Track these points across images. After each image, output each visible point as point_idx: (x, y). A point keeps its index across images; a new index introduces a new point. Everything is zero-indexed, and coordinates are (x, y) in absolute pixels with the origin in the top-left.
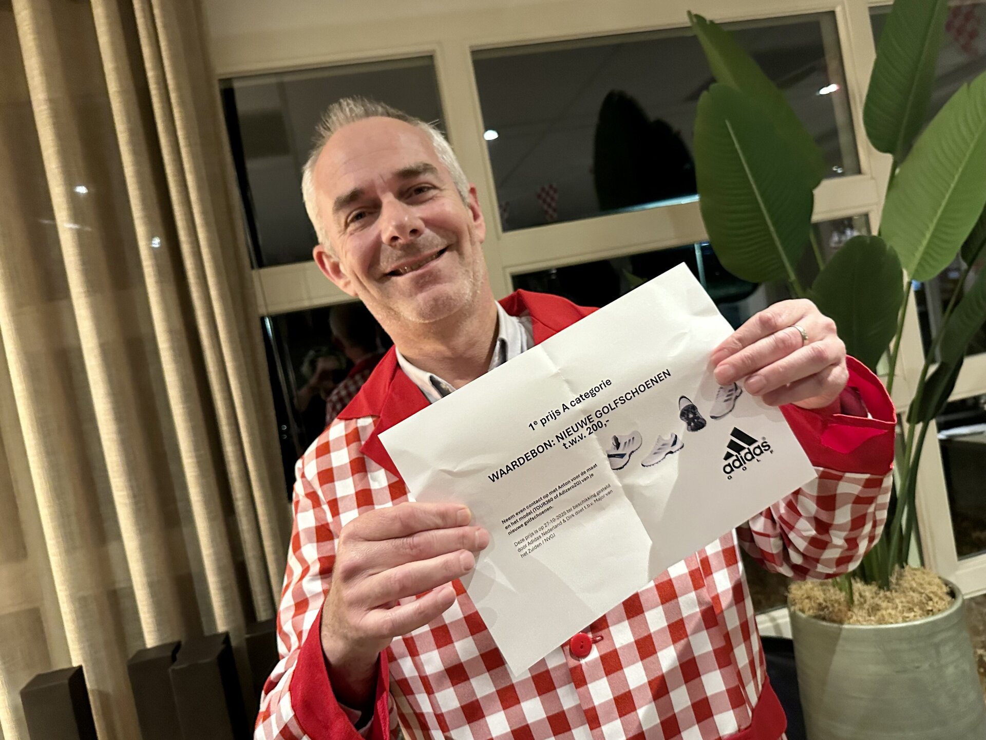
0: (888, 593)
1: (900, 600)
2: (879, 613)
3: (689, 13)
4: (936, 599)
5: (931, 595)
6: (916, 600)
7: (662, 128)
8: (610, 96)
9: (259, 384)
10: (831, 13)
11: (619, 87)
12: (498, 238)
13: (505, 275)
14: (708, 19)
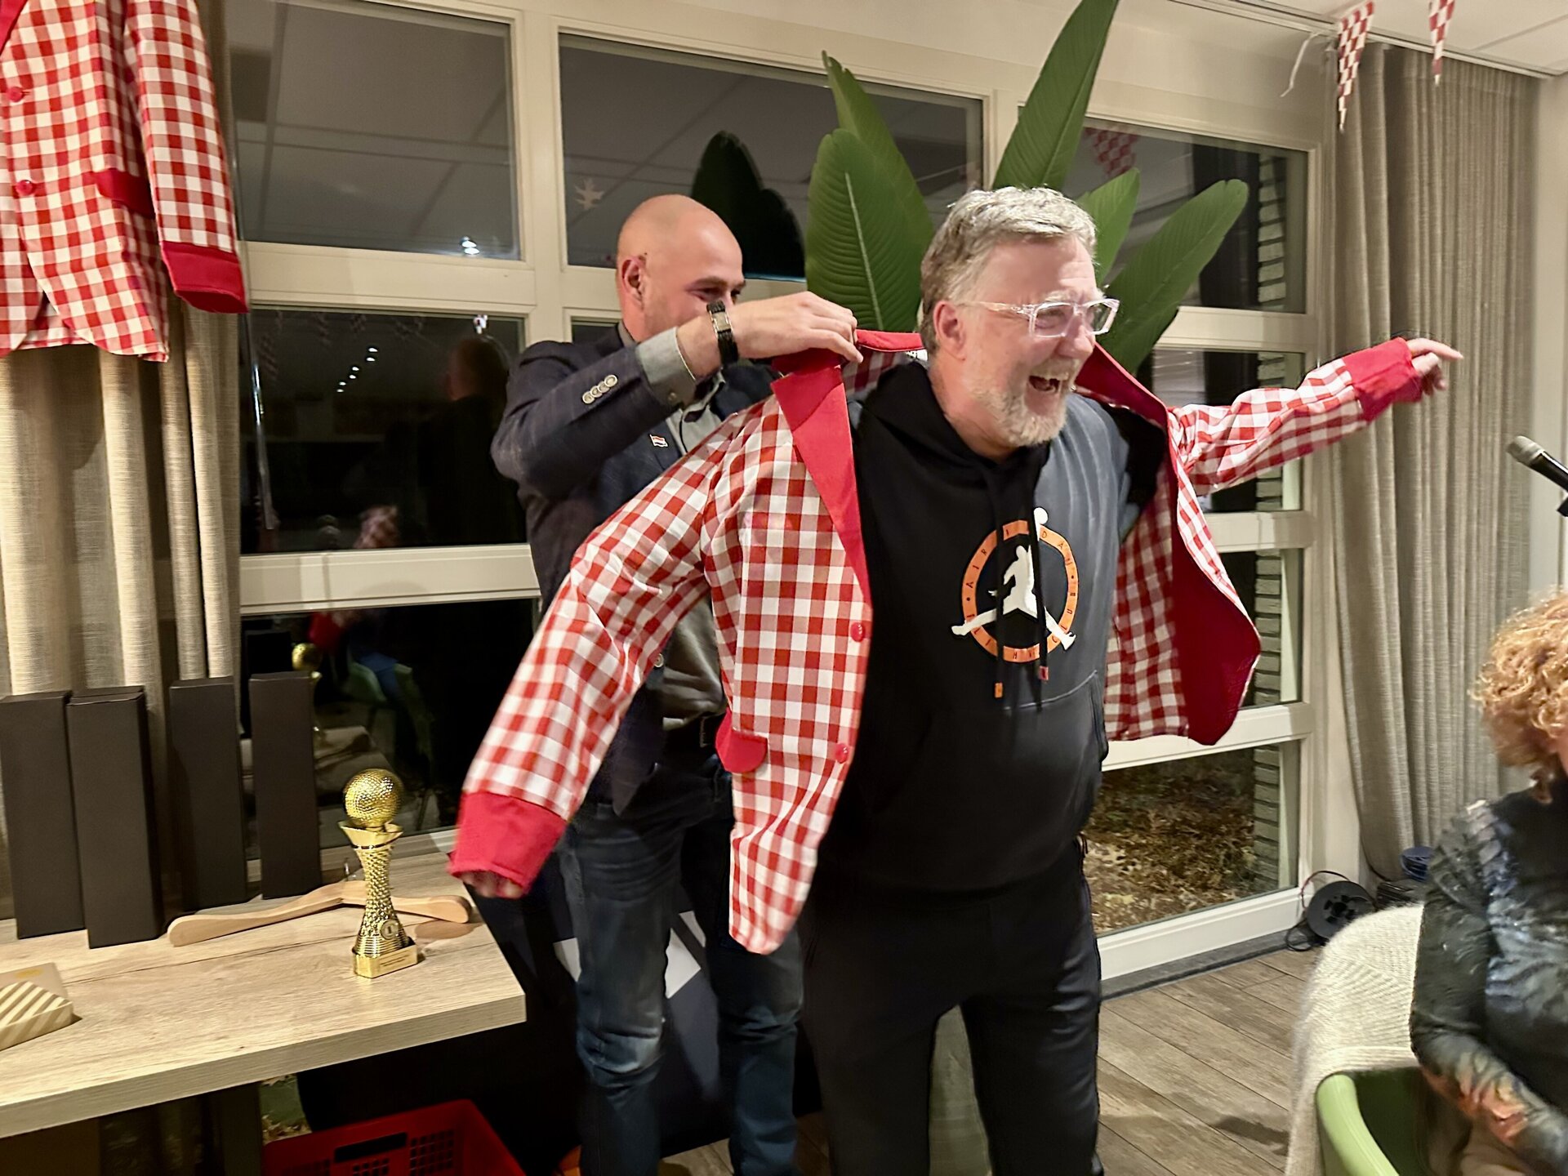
3: (824, 53)
7: (773, 201)
8: (718, 139)
9: (223, 384)
10: (980, 102)
11: (730, 130)
12: (562, 271)
13: (564, 319)
14: (844, 67)
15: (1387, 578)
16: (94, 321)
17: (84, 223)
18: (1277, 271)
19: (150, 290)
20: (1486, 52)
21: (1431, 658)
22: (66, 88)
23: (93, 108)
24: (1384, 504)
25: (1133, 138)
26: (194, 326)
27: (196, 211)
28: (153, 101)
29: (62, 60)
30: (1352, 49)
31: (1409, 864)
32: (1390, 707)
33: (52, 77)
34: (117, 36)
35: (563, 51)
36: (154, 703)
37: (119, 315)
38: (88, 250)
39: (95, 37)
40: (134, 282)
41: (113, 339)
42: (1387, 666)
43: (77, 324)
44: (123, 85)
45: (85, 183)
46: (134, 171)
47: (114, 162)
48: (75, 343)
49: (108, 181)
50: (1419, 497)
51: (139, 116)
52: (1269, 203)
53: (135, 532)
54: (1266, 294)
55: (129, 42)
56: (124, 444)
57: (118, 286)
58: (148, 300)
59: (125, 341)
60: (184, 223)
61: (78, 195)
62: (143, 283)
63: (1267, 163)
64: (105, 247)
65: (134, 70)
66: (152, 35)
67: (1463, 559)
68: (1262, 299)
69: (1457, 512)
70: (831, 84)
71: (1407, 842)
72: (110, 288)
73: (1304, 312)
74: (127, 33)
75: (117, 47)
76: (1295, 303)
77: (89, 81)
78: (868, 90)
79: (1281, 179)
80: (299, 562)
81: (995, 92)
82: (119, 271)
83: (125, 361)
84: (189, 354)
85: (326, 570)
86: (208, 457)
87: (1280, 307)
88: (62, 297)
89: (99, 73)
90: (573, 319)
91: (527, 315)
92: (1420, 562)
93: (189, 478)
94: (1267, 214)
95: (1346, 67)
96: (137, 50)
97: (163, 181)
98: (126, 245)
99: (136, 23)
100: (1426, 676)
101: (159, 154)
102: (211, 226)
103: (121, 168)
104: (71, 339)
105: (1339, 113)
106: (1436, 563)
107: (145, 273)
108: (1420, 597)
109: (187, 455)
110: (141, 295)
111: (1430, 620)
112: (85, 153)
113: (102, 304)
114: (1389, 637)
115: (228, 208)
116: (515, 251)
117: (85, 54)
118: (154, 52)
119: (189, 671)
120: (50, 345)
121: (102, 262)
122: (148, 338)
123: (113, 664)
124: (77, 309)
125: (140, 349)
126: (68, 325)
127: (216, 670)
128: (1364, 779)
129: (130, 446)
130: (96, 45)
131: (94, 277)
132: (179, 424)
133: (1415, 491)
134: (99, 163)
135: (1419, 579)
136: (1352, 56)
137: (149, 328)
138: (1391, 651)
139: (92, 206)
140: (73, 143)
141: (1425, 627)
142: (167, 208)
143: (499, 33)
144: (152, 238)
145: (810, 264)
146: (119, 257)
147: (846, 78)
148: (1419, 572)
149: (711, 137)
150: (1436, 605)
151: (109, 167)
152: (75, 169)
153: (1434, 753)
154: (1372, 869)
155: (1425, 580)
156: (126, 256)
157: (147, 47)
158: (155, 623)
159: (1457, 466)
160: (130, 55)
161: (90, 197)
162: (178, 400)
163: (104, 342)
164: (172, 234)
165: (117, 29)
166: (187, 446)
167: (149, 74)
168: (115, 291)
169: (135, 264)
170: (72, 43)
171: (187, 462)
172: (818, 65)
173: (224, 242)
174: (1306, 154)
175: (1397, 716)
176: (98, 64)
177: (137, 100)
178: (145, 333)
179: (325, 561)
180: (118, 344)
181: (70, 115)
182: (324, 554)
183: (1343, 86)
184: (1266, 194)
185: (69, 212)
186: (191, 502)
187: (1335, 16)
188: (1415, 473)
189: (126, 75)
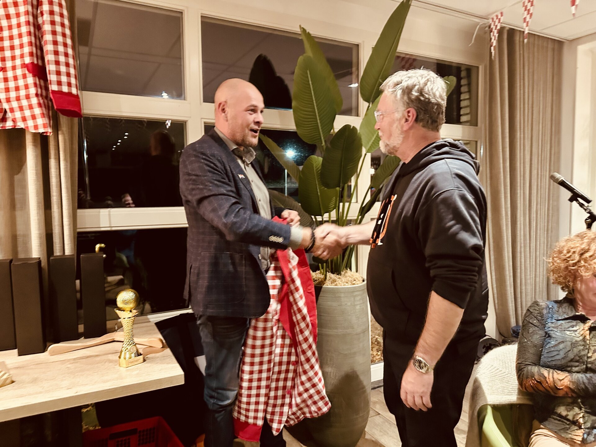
0: (340, 276)
1: (344, 279)
2: (335, 283)
3: (300, 26)
4: (357, 280)
5: (356, 279)
6: (350, 280)
7: (280, 81)
8: (260, 57)
10: (358, 45)
11: (264, 53)
12: (201, 104)
13: (201, 122)
14: (307, 31)
15: (507, 225)
16: (24, 119)
17: (21, 82)
18: (467, 110)
19: (45, 108)
20: (544, 31)
21: (523, 255)
22: (15, 32)
23: (26, 40)
24: (506, 197)
25: (414, 60)
26: (62, 123)
27: (64, 79)
28: (48, 37)
29: (14, 21)
30: (496, 29)
31: (514, 332)
32: (507, 273)
33: (10, 27)
34: (35, 13)
35: (203, 23)
36: (44, 264)
37: (34, 117)
38: (23, 93)
39: (27, 13)
40: (40, 105)
41: (31, 126)
42: (507, 258)
43: (18, 120)
44: (37, 31)
45: (22, 68)
46: (40, 63)
47: (33, 60)
48: (16, 127)
49: (30, 67)
50: (519, 195)
51: (43, 43)
52: (465, 85)
53: (37, 199)
54: (463, 119)
55: (39, 15)
56: (34, 166)
57: (34, 106)
58: (45, 112)
59: (36, 127)
60: (59, 83)
61: (19, 72)
62: (43, 105)
63: (463, 70)
64: (29, 92)
65: (41, 25)
66: (48, 13)
67: (535, 219)
68: (461, 121)
69: (533, 201)
70: (303, 37)
71: (513, 323)
72: (31, 107)
73: (477, 125)
74: (39, 12)
75: (35, 17)
76: (474, 123)
77: (24, 29)
78: (317, 40)
79: (469, 76)
80: (99, 212)
81: (364, 42)
82: (34, 101)
83: (35, 135)
84: (60, 132)
85: (109, 215)
86: (66, 171)
87: (468, 124)
88: (12, 110)
89: (28, 26)
90: (205, 123)
91: (187, 121)
92: (519, 219)
93: (59, 179)
94: (464, 89)
95: (493, 36)
96: (42, 18)
97: (51, 68)
98: (37, 91)
99: (42, 8)
100: (521, 262)
101: (50, 57)
102: (69, 85)
103: (36, 62)
104: (15, 126)
105: (491, 53)
106: (525, 220)
107: (44, 102)
108: (519, 232)
109: (58, 171)
110: (42, 110)
111: (522, 241)
112: (22, 56)
113: (27, 113)
114: (507, 247)
115: (76, 78)
116: (183, 96)
117: (23, 19)
118: (49, 19)
119: (57, 252)
120: (7, 128)
121: (28, 97)
122: (45, 126)
123: (28, 249)
124: (18, 115)
125: (41, 130)
126: (14, 121)
127: (68, 252)
128: (498, 300)
129: (36, 167)
130: (27, 16)
131: (25, 103)
132: (55, 159)
133: (517, 193)
134: (27, 60)
135: (519, 226)
136: (496, 31)
137: (45, 122)
138: (508, 252)
139: (24, 76)
140: (18, 52)
141: (521, 244)
142: (53, 77)
143: (179, 15)
144: (47, 89)
145: (294, 104)
146: (34, 95)
147: (308, 35)
148: (518, 223)
149: (257, 55)
150: (525, 235)
151: (31, 61)
152: (18, 62)
153: (524, 291)
154: (500, 333)
155: (520, 226)
156: (37, 95)
157: (46, 17)
158: (44, 234)
159: (533, 184)
160: (40, 20)
161: (24, 73)
162: (55, 150)
163: (27, 127)
164: (54, 87)
165: (35, 10)
166: (58, 167)
167: (47, 27)
168: (32, 108)
169: (40, 98)
170: (18, 15)
171: (58, 173)
172: (298, 30)
173: (74, 91)
174: (478, 68)
175: (510, 277)
176: (28, 23)
177: (42, 36)
178: (44, 124)
179: (109, 212)
180: (33, 128)
181: (17, 42)
182: (109, 209)
183: (493, 42)
184: (463, 82)
185: (16, 78)
186: (59, 188)
187: (489, 16)
188: (517, 186)
189: (38, 27)
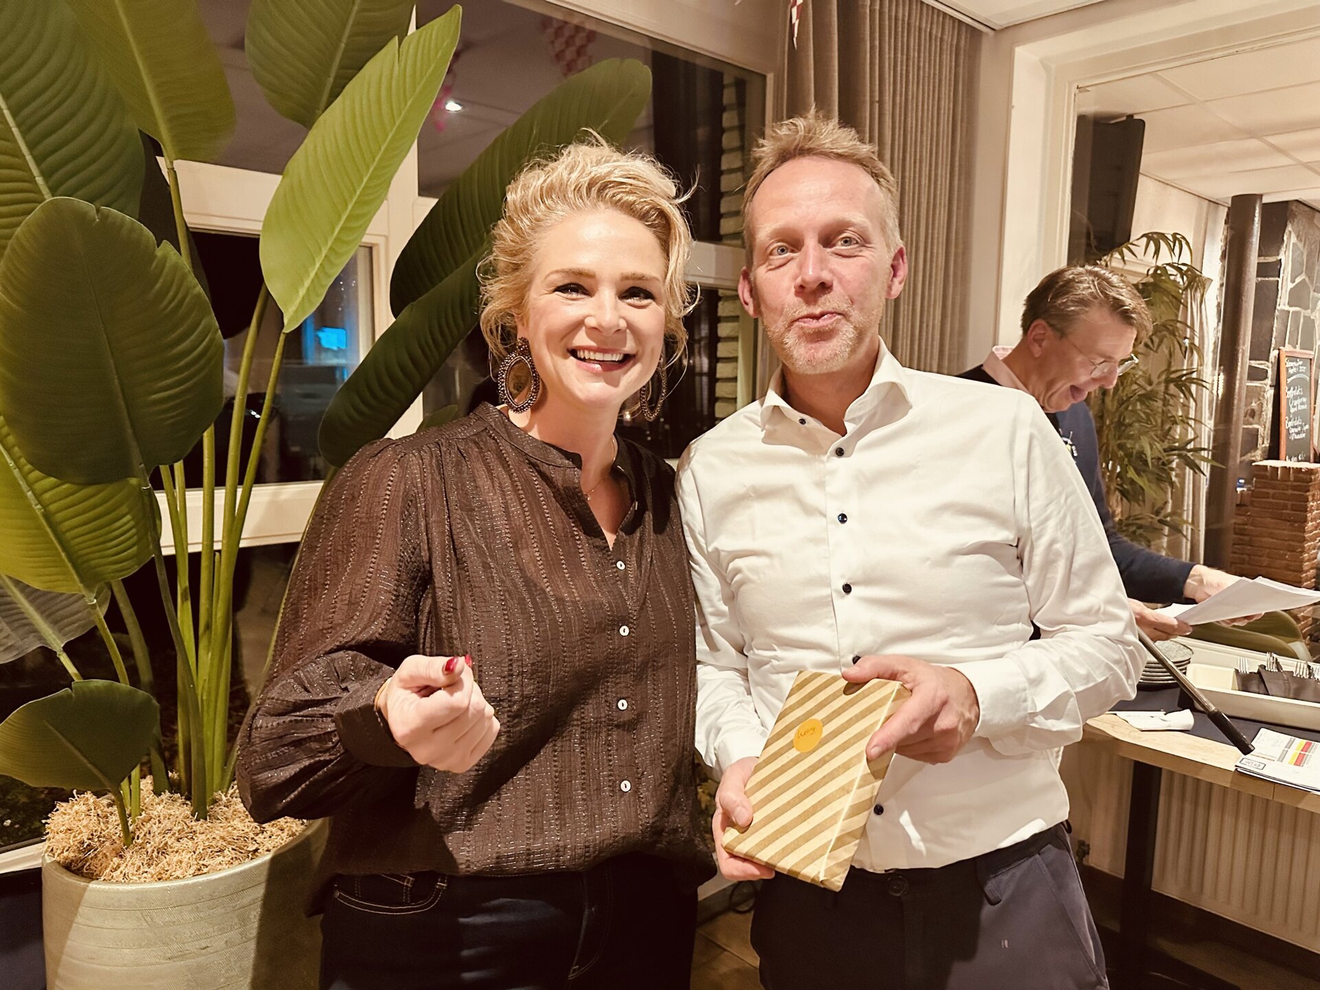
52: (731, 129)
54: (724, 227)
63: (729, 86)
68: (723, 230)
79: (741, 102)
94: (729, 140)
105: (792, 26)
174: (764, 77)
184: (729, 119)
